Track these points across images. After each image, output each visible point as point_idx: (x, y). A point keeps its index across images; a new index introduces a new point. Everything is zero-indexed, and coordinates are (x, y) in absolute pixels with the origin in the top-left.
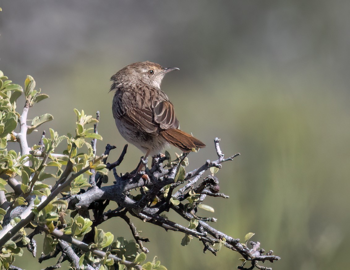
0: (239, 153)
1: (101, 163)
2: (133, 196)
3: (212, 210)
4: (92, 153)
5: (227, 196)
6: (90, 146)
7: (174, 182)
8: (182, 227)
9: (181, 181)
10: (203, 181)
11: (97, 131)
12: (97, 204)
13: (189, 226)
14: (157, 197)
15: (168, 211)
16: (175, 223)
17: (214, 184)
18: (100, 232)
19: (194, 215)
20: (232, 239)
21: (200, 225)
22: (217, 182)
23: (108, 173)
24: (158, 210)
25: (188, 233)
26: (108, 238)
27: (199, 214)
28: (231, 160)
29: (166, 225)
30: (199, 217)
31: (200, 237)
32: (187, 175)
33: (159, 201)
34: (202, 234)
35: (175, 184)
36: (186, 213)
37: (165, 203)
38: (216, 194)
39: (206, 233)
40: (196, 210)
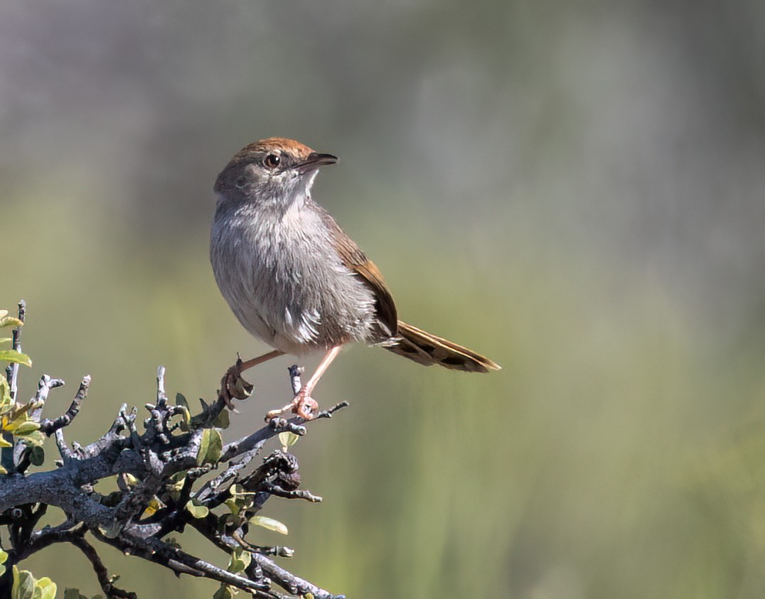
0: (345, 402)
1: (27, 419)
2: (102, 496)
3: (283, 529)
4: (7, 396)
5: (318, 498)
6: (4, 379)
7: (196, 466)
8: (213, 567)
9: (213, 462)
10: (263, 464)
11: (19, 346)
12: (18, 512)
13: (230, 565)
14: (156, 498)
15: (181, 530)
16: (198, 560)
17: (288, 470)
18: (24, 577)
19: (242, 542)
20: (329, 596)
21: (254, 564)
22: (296, 466)
23: (45, 441)
24: (160, 528)
25: (227, 581)
26: (43, 591)
27: (251, 538)
28: (328, 417)
29: (177, 562)
30: (252, 546)
31: (254, 591)
32: (226, 450)
33: (160, 508)
34: (260, 584)
35: (198, 468)
36: (224, 536)
37: (175, 512)
38: (292, 493)
39: (269, 581)
40: (245, 529)
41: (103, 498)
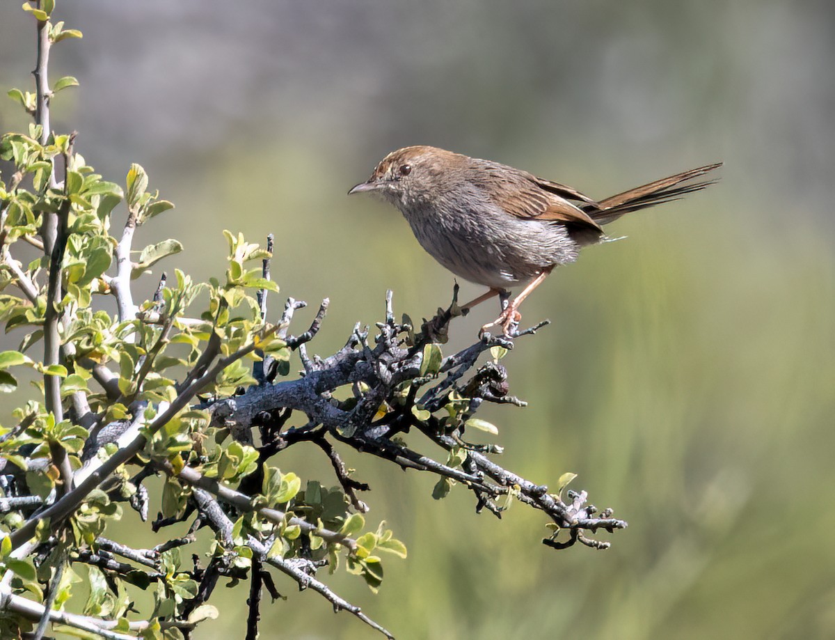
0: (548, 320)
1: (276, 337)
2: (339, 401)
3: (494, 430)
4: (258, 317)
5: (523, 403)
6: (256, 302)
7: (419, 376)
8: (434, 462)
9: (434, 372)
10: (476, 374)
11: (269, 273)
12: (267, 416)
13: (448, 460)
14: (385, 403)
15: (407, 431)
16: (422, 456)
17: (499, 379)
18: (273, 473)
19: (459, 441)
20: (533, 487)
21: (469, 459)
22: (505, 376)
23: (291, 356)
24: (388, 429)
25: (447, 475)
26: (289, 484)
27: (467, 437)
28: (533, 333)
29: (403, 458)
30: (468, 444)
31: (470, 483)
32: (445, 362)
33: (389, 412)
34: (475, 477)
35: (421, 378)
36: (444, 436)
37: (402, 415)
38: (501, 399)
39: (482, 474)
40: (462, 430)
41: (340, 403)
